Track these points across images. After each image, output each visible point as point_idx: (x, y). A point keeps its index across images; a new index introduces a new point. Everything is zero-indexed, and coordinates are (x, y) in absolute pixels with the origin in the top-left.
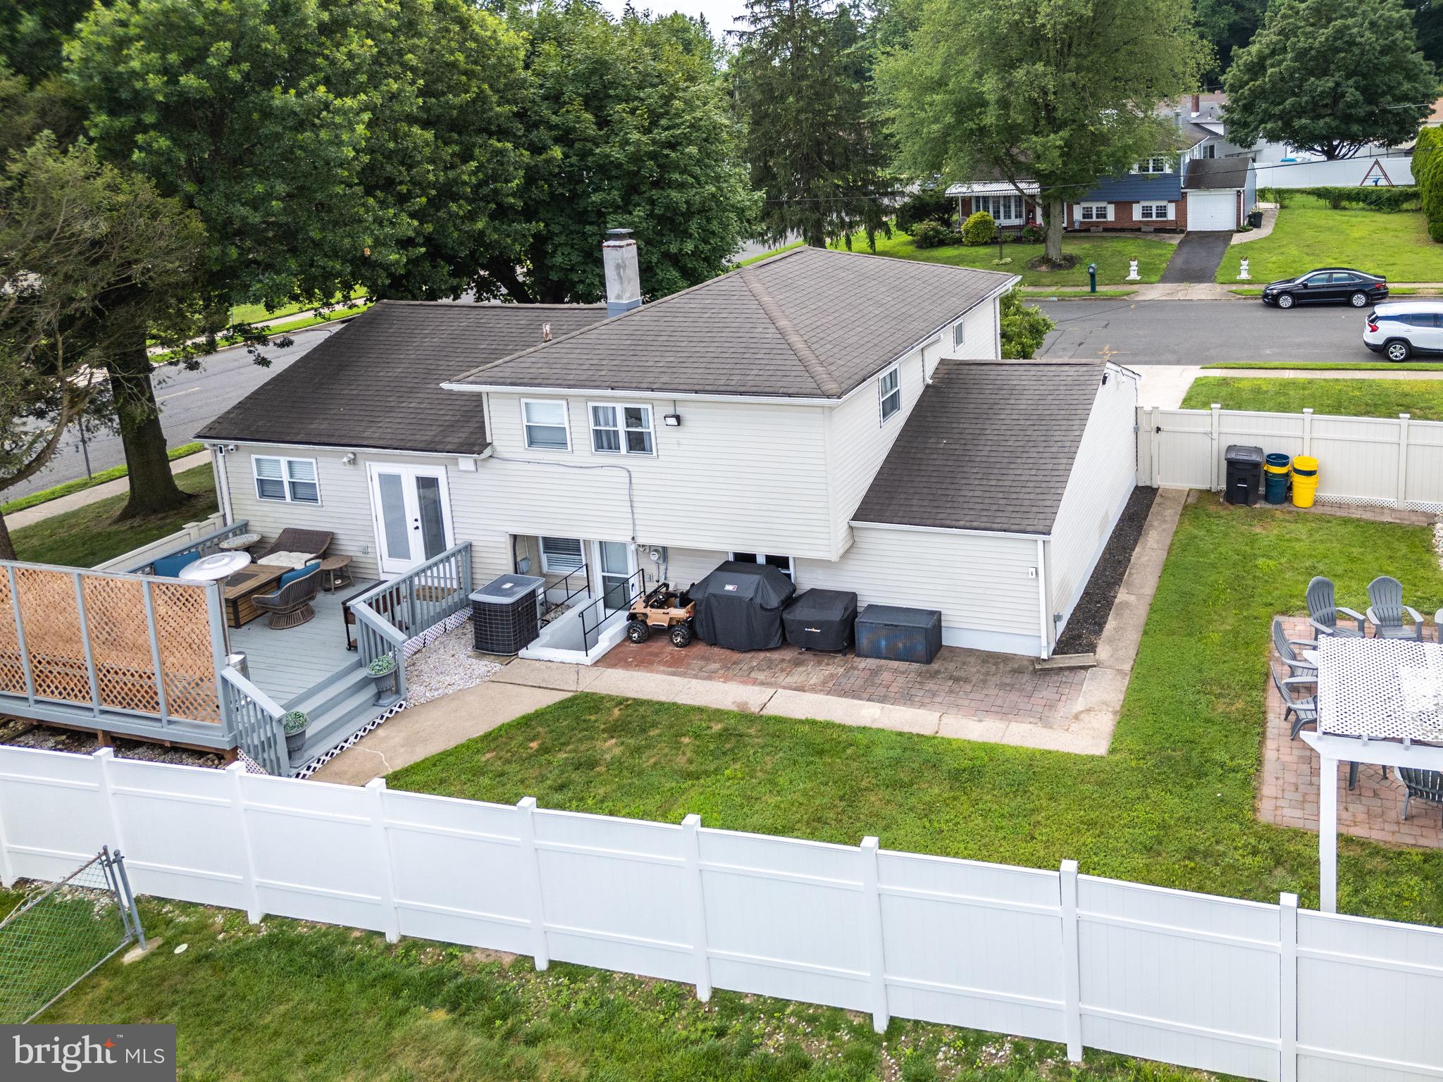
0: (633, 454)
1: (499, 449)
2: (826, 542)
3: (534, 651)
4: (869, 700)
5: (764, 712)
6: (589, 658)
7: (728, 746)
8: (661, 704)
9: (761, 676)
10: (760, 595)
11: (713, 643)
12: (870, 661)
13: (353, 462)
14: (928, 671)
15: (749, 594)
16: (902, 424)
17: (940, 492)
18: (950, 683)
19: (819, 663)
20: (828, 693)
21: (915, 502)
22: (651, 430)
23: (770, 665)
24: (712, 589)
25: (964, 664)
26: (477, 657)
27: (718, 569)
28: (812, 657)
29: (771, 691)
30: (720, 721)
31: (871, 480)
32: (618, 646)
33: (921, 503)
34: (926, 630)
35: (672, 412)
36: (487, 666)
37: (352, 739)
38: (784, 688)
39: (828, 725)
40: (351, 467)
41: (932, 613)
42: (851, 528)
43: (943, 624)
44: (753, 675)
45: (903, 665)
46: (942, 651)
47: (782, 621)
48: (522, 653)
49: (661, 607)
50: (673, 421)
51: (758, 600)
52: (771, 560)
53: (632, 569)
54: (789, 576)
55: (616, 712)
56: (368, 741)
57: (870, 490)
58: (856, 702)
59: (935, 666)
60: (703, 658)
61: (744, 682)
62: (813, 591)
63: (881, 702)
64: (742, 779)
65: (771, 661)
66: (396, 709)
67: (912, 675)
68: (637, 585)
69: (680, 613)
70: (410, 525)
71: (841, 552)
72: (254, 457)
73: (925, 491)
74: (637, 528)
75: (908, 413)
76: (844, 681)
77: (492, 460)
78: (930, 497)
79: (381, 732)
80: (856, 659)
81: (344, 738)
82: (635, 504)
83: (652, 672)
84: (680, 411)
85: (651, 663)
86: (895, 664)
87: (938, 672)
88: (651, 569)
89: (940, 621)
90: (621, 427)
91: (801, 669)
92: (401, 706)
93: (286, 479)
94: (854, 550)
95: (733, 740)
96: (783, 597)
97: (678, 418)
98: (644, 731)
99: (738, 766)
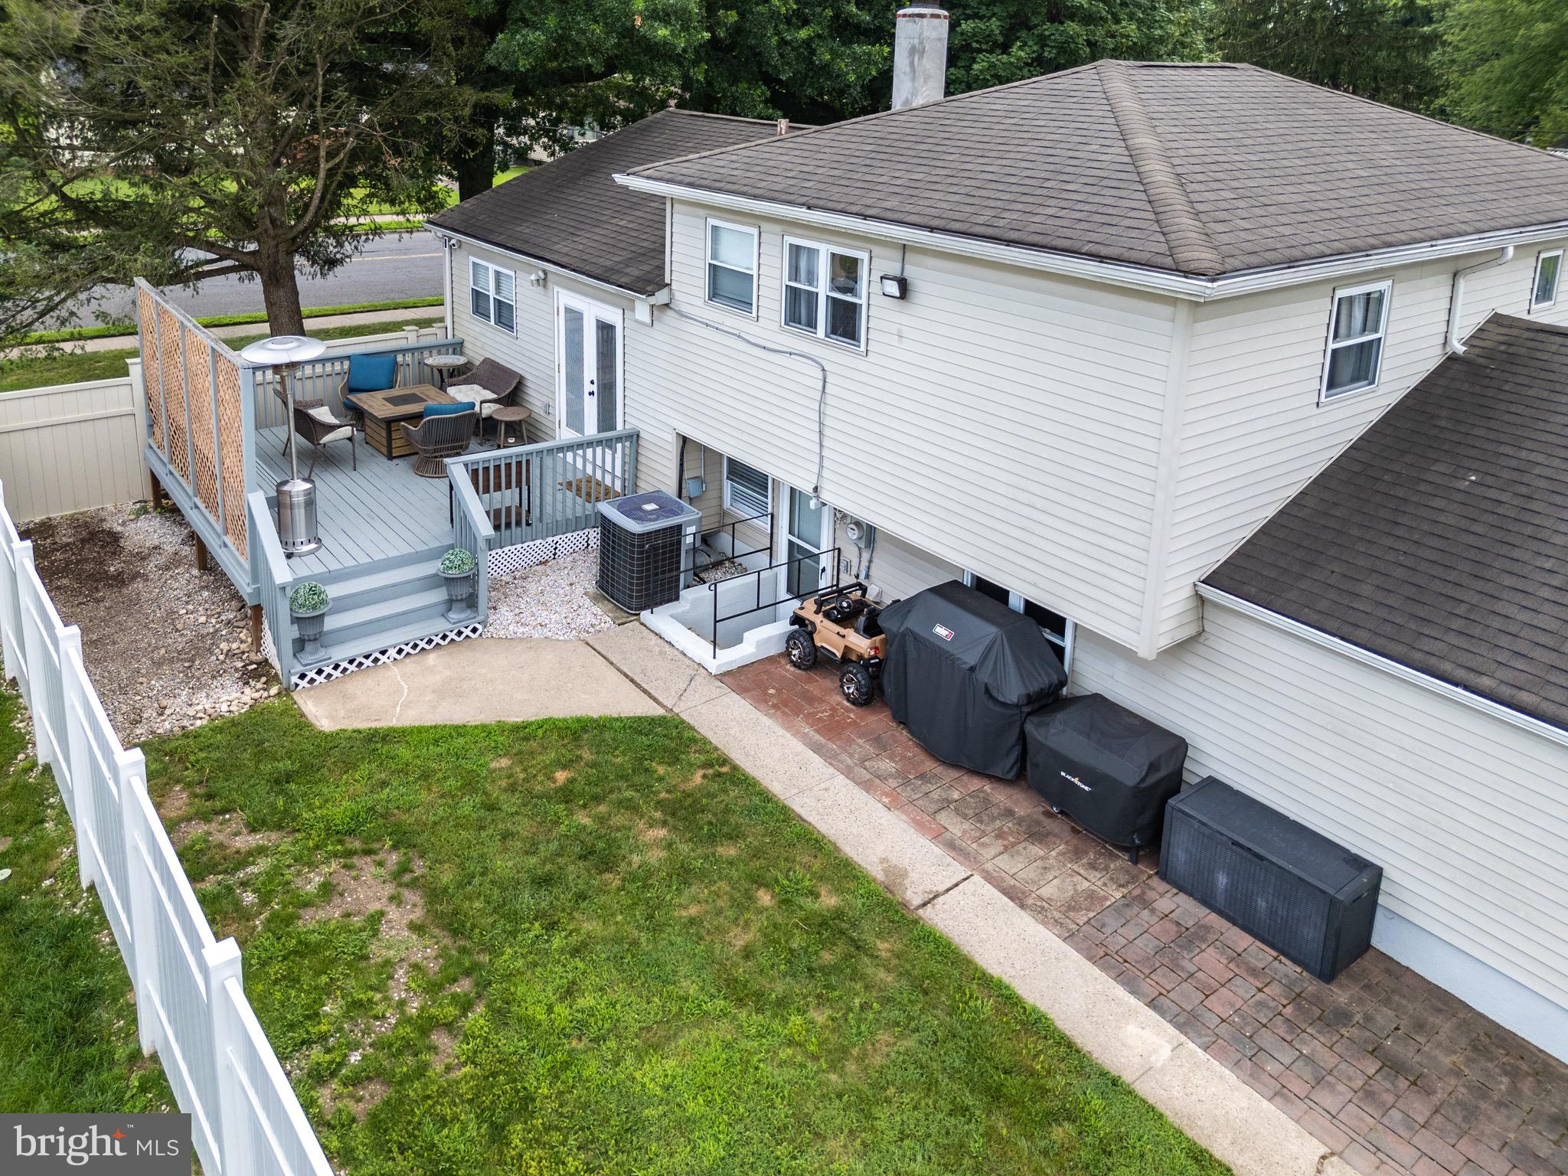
0: (834, 340)
1: (677, 295)
2: (1134, 611)
3: (661, 619)
4: (1152, 1004)
5: (926, 913)
6: (716, 662)
7: (827, 957)
8: (767, 797)
9: (956, 827)
10: (990, 664)
11: (902, 719)
12: (1183, 899)
13: (543, 282)
14: (1316, 1000)
15: (971, 658)
16: (1375, 417)
17: (1437, 586)
18: (1371, 1067)
19: (1077, 854)
20: (1069, 937)
21: (1366, 590)
22: (862, 301)
23: (981, 812)
24: (912, 623)
25: (1420, 1026)
26: (595, 599)
27: (934, 590)
28: (1067, 835)
29: (959, 871)
30: (838, 890)
31: (1271, 512)
32: (770, 659)
33: (1380, 596)
34: (1333, 901)
35: (898, 273)
36: (597, 615)
37: (392, 652)
38: (989, 878)
39: (1036, 1024)
40: (540, 289)
41: (1359, 864)
42: (1201, 600)
43: (1382, 900)
44: (944, 818)
45: (1260, 954)
46: (1366, 961)
47: (1023, 737)
48: (645, 615)
49: (836, 621)
50: (893, 288)
51: (984, 676)
52: (1033, 610)
53: (826, 543)
54: (1059, 652)
55: (698, 778)
56: (410, 665)
57: (1263, 531)
58: (1120, 992)
59: (1340, 995)
60: (877, 741)
61: (920, 826)
62: (1098, 699)
63: (1180, 1027)
64: (815, 1058)
65: (986, 802)
66: (467, 632)
67: (1274, 990)
68: (829, 571)
69: (861, 644)
70: (588, 388)
71: (1164, 642)
72: (472, 259)
73: (1399, 572)
74: (825, 473)
75: (1394, 399)
76: (1112, 923)
77: (670, 313)
78: (1411, 591)
79: (432, 658)
80: (1156, 882)
81: (382, 646)
82: (827, 432)
83: (788, 728)
84: (910, 273)
85: (797, 711)
86: (1243, 940)
87: (1342, 1017)
88: (850, 553)
89: (1375, 889)
90: (823, 288)
91: (1037, 850)
92: (474, 630)
93: (492, 294)
94: (1200, 649)
95: (841, 948)
96: (1034, 687)
97: (903, 285)
98: (712, 839)
99: (820, 1017)
